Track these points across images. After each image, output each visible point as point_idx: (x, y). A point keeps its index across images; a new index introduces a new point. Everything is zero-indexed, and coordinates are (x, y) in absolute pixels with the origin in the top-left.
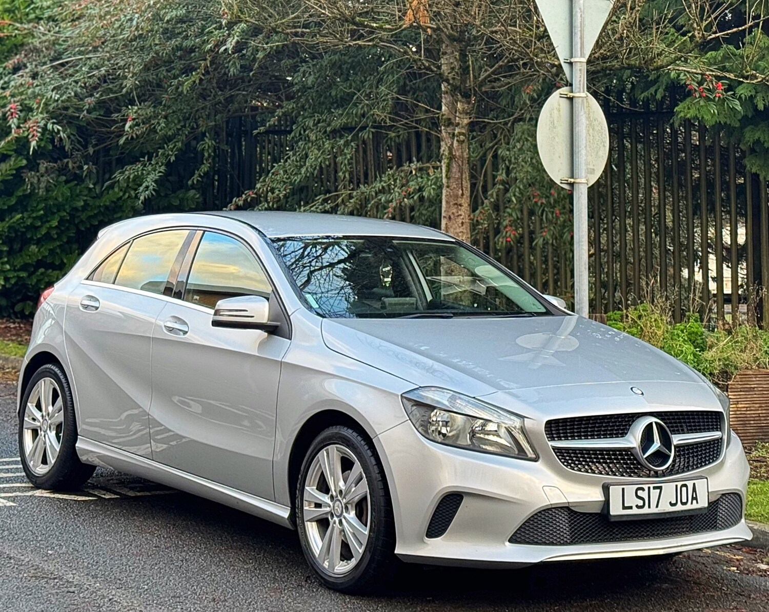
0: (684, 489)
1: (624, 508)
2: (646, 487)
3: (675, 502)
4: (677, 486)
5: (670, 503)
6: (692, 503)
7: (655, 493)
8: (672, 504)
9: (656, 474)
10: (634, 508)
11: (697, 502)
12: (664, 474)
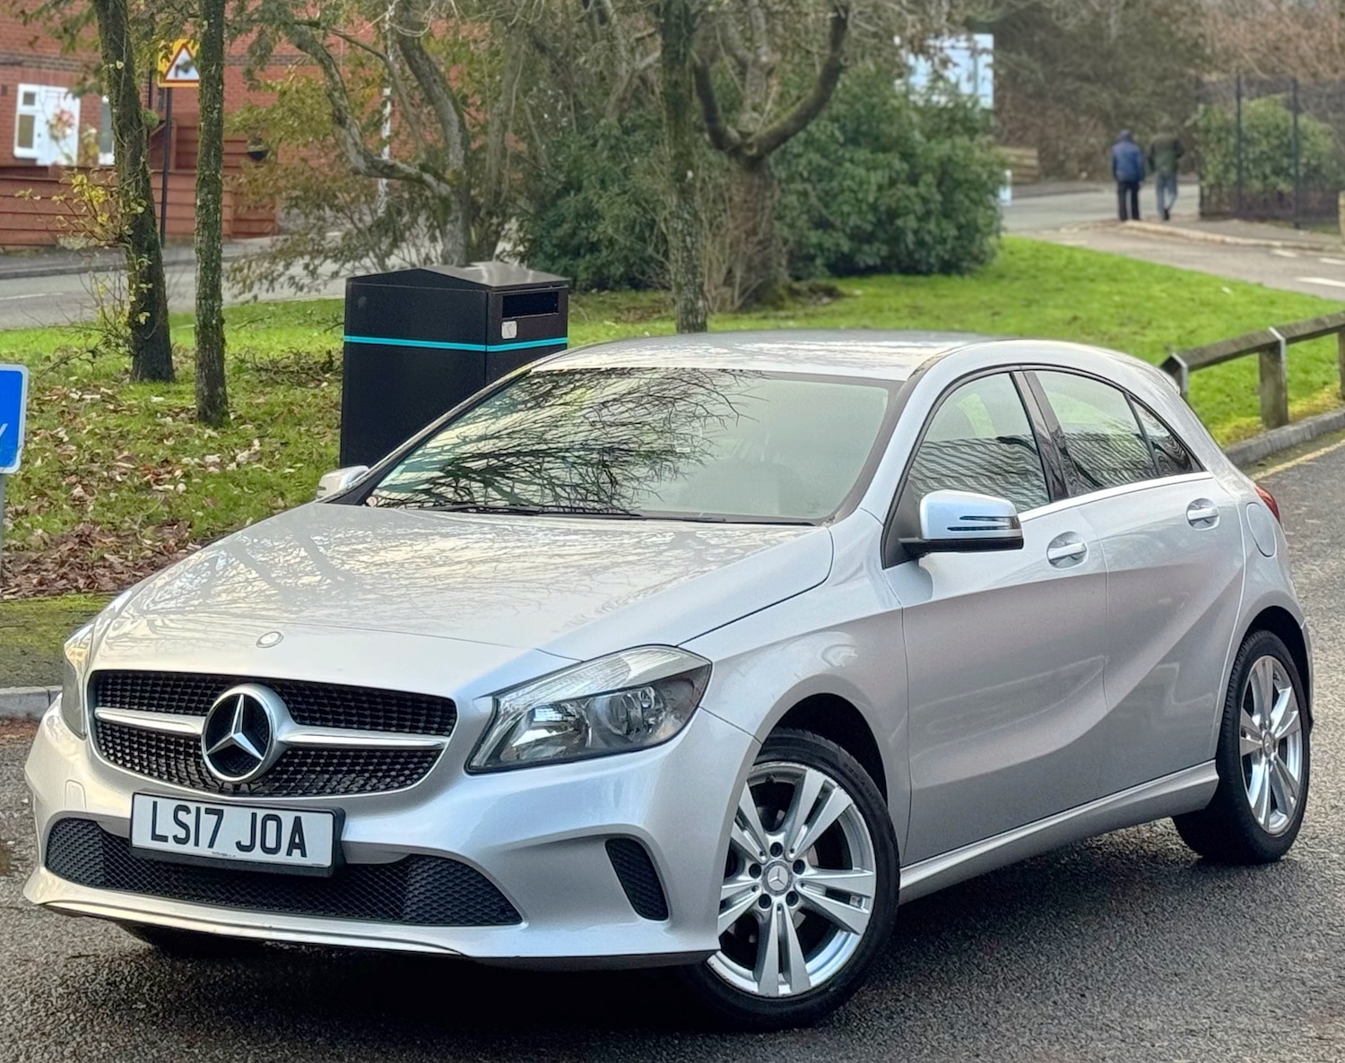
0: (272, 825)
1: (155, 837)
2: (192, 806)
4: (255, 815)
5: (238, 844)
6: (289, 853)
7: (208, 822)
8: (240, 846)
9: (226, 789)
10: (171, 839)
11: (304, 854)
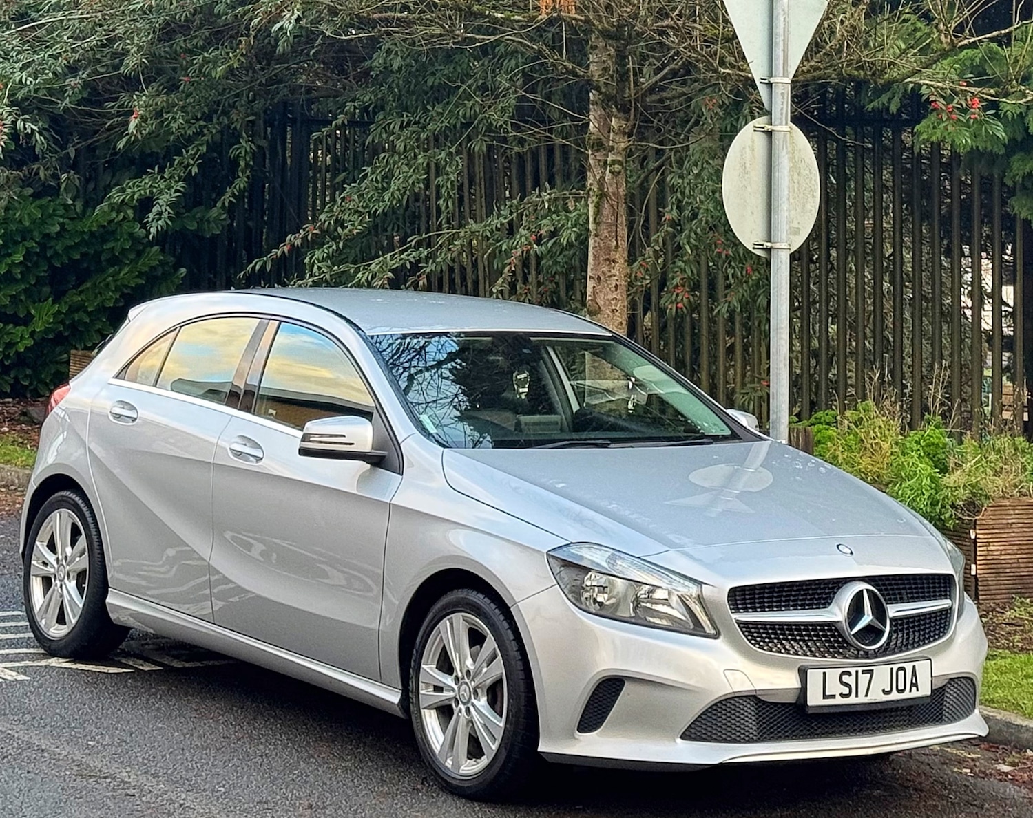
0: (901, 673)
1: (825, 696)
2: (853, 671)
3: (889, 689)
4: (892, 669)
5: (883, 691)
6: (911, 691)
7: (864, 679)
8: (885, 692)
9: (867, 655)
10: (838, 696)
11: (918, 690)
12: (876, 654)
